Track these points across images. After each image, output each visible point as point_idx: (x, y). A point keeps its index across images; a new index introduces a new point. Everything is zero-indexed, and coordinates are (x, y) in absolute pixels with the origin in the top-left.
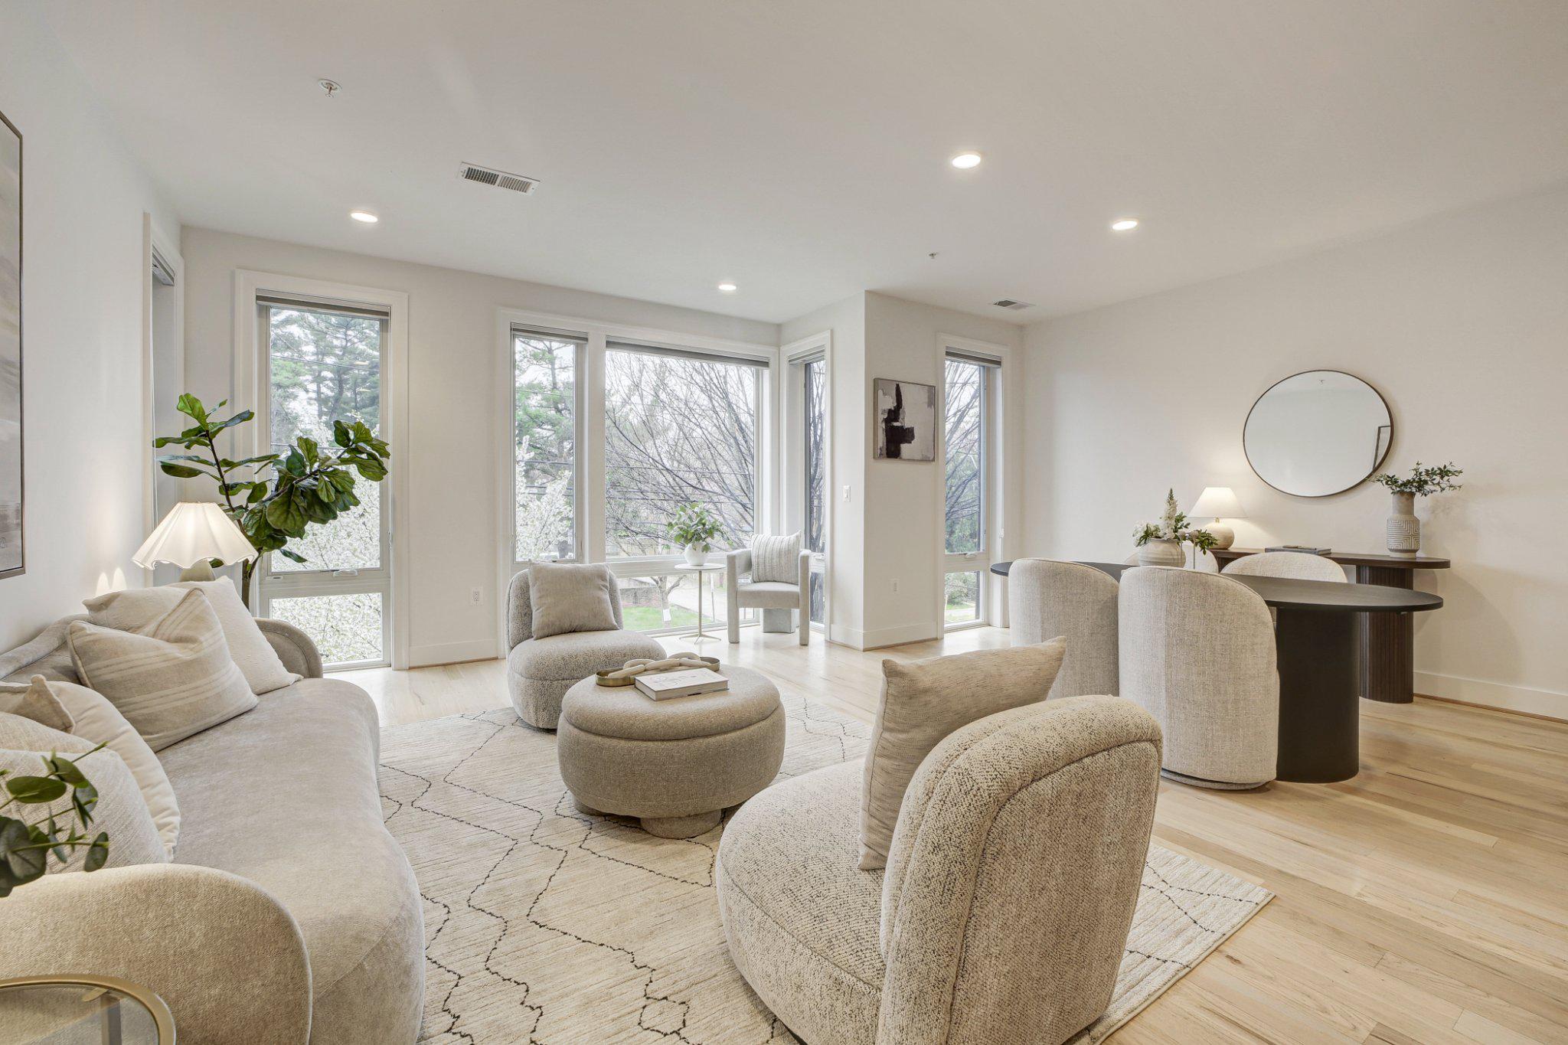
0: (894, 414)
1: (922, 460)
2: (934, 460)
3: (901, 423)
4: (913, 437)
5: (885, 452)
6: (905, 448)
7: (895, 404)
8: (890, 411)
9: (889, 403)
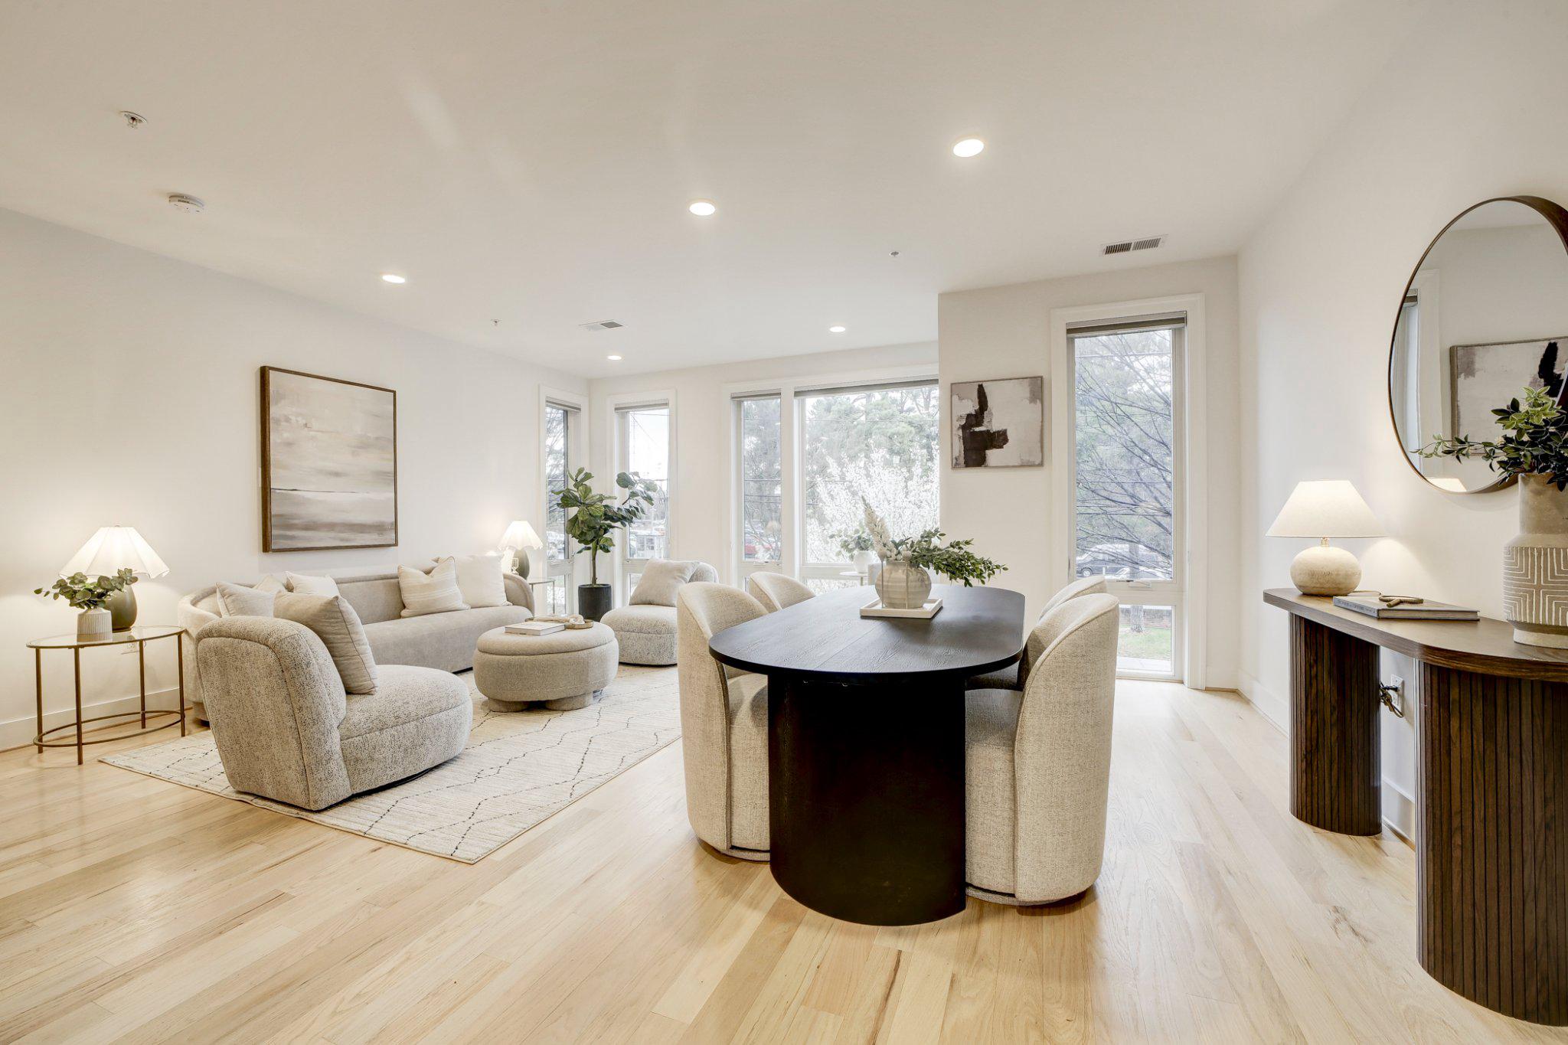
0: (977, 418)
1: (1022, 466)
2: (1041, 464)
3: (987, 427)
4: (1006, 440)
5: (962, 460)
6: (993, 455)
7: (977, 407)
8: (969, 416)
9: (971, 406)
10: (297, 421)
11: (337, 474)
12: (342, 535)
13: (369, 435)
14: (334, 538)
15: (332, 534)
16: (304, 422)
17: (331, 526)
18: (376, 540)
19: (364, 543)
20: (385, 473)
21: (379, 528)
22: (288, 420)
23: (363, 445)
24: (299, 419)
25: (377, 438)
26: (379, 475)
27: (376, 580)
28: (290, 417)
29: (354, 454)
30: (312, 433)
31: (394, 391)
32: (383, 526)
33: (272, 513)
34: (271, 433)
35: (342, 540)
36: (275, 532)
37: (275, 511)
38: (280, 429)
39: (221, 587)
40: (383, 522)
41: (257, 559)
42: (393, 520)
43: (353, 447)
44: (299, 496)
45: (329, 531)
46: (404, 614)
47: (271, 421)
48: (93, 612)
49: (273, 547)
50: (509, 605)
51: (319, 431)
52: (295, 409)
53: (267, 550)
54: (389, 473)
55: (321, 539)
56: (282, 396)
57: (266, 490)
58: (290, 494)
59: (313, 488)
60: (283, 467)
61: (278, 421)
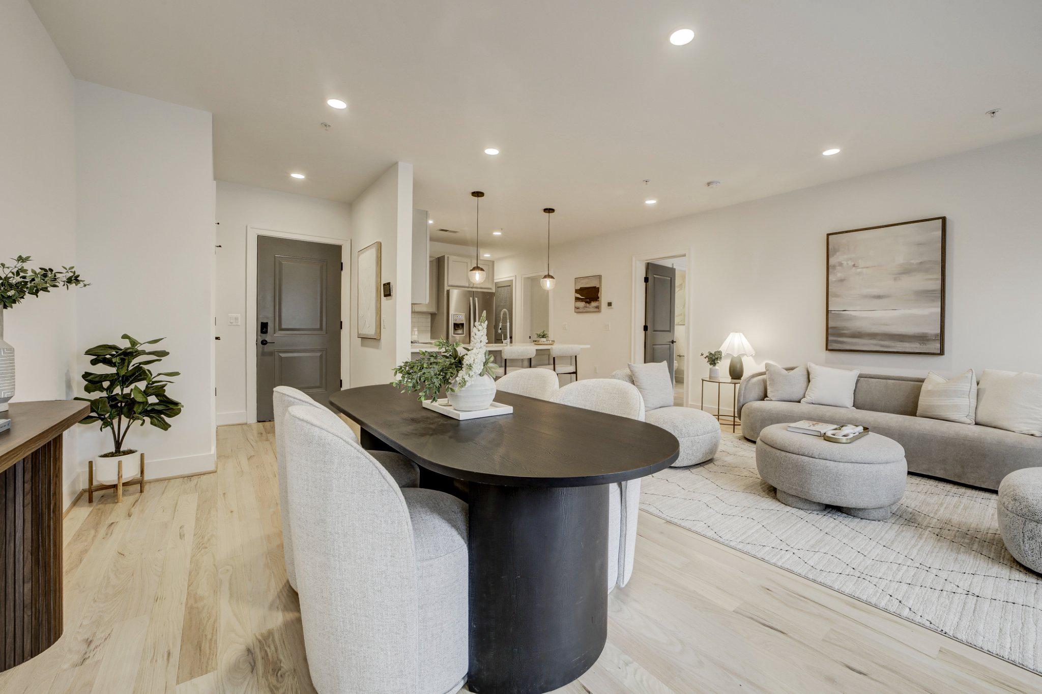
10: (848, 264)
11: (879, 297)
12: (882, 343)
13: (912, 261)
14: (876, 345)
16: (853, 264)
17: (873, 336)
19: (903, 350)
20: (929, 291)
21: (922, 338)
22: (841, 264)
23: (906, 271)
24: (849, 262)
25: (921, 263)
27: (910, 381)
28: (843, 262)
29: (895, 279)
30: (859, 270)
31: (944, 219)
32: (926, 337)
33: (829, 326)
34: (830, 276)
35: (882, 346)
36: (830, 338)
37: (831, 324)
38: (835, 272)
39: (767, 365)
40: (926, 333)
41: (825, 354)
42: (939, 331)
43: (896, 275)
44: (848, 315)
45: (871, 339)
46: (917, 414)
47: (830, 268)
48: (714, 368)
49: (830, 348)
50: (1032, 435)
51: (864, 268)
52: (845, 257)
53: (827, 349)
54: (934, 291)
55: (864, 345)
56: (836, 251)
57: (828, 311)
58: (841, 314)
59: (858, 308)
60: (837, 296)
61: (834, 267)
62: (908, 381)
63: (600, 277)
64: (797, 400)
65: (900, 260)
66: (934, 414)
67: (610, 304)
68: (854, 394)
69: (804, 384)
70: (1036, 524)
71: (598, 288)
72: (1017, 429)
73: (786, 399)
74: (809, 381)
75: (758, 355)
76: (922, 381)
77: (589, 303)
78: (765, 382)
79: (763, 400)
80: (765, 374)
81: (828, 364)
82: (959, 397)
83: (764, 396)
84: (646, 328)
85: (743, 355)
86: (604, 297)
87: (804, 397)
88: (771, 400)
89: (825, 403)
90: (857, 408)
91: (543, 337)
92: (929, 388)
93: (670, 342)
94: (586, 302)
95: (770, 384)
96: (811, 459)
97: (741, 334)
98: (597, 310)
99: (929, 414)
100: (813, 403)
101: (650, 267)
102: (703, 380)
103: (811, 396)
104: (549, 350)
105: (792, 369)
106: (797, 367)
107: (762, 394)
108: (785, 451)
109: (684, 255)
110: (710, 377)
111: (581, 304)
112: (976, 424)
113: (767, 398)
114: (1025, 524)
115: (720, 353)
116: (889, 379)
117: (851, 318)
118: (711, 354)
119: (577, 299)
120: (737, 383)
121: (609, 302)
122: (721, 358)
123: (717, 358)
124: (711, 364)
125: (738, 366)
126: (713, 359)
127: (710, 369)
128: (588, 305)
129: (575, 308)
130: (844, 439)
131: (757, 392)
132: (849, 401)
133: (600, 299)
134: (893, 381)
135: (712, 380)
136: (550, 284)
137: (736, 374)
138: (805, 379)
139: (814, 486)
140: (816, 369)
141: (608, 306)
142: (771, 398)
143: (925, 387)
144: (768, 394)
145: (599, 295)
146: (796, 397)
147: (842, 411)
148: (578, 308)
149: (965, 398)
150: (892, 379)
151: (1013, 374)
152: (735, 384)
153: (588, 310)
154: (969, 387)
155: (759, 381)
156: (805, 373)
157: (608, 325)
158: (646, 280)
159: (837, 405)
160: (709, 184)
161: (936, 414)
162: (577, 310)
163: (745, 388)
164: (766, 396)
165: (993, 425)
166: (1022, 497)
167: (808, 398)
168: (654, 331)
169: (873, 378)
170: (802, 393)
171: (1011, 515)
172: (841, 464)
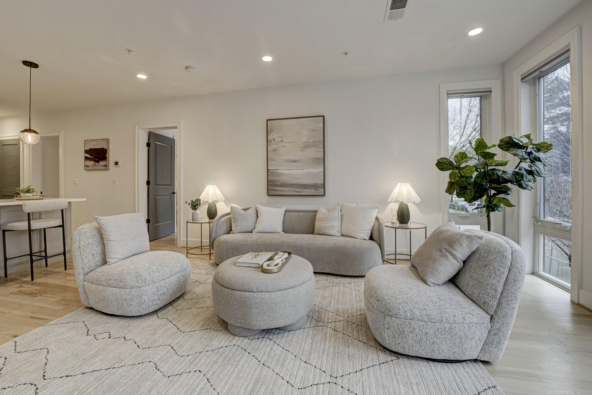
10: (278, 140)
11: (294, 161)
12: (297, 190)
13: (310, 140)
14: (293, 191)
15: (292, 189)
16: (281, 140)
17: (292, 185)
18: (313, 192)
21: (315, 186)
22: (274, 140)
23: (307, 146)
24: (279, 139)
25: (314, 142)
26: (315, 160)
27: (311, 212)
29: (302, 151)
30: (284, 144)
31: (324, 116)
32: (317, 185)
33: (269, 180)
34: (268, 147)
35: (297, 192)
36: (270, 188)
37: (270, 178)
38: (271, 144)
39: (232, 208)
40: (317, 184)
41: (266, 198)
42: (323, 182)
43: (302, 148)
44: (279, 172)
45: (291, 188)
46: (315, 232)
47: (268, 142)
48: (196, 212)
49: (269, 194)
50: (365, 239)
51: (287, 143)
52: (277, 135)
53: (268, 195)
54: (319, 158)
55: (287, 191)
56: (272, 131)
57: (268, 170)
58: (275, 172)
59: (284, 168)
60: (273, 160)
61: (271, 141)
62: (309, 212)
63: (107, 141)
64: (251, 231)
65: (304, 139)
66: (323, 232)
67: (116, 163)
68: (283, 223)
69: (255, 219)
70: (390, 317)
71: (106, 150)
72: (359, 237)
73: (244, 231)
74: (257, 217)
75: (227, 201)
76: (316, 212)
77: (98, 162)
78: (230, 219)
79: (229, 233)
80: (231, 214)
81: (268, 205)
82: (334, 221)
83: (230, 231)
84: (148, 183)
85: (217, 201)
86: (112, 157)
87: (255, 228)
88: (234, 233)
89: (267, 232)
90: (285, 232)
91: (28, 192)
92: (320, 217)
93: (171, 193)
94: (95, 161)
95: (233, 221)
96: (251, 293)
97: (215, 186)
98: (105, 168)
99: (321, 233)
100: (260, 232)
101: (151, 135)
102: (187, 222)
103: (259, 228)
104: (21, 205)
105: (248, 209)
106: (250, 208)
107: (228, 229)
108: (231, 289)
109: (176, 127)
110: (193, 219)
111: (91, 163)
112: (342, 236)
113: (232, 232)
114: (384, 318)
115: (199, 200)
116: (300, 212)
117: (281, 174)
118: (192, 201)
119: (86, 158)
120: (211, 223)
121: (116, 161)
122: (200, 204)
123: (197, 205)
124: (193, 209)
125: (213, 209)
126: (195, 205)
127: (193, 213)
128: (97, 164)
129: (85, 166)
130: (275, 269)
131: (224, 228)
132: (280, 229)
133: (108, 159)
134: (302, 213)
135: (194, 221)
136: (31, 138)
137: (212, 214)
138: (255, 216)
139: (254, 317)
140: (262, 209)
141: (115, 165)
142: (234, 231)
143: (319, 215)
144: (232, 229)
145: (107, 155)
146: (249, 229)
147: (276, 236)
148: (88, 166)
149: (336, 221)
150: (302, 212)
151: (355, 205)
152: (210, 223)
153: (97, 168)
154: (337, 214)
155: (226, 220)
156: (255, 212)
157: (115, 181)
158: (148, 145)
159: (274, 232)
160: (187, 68)
161: (324, 232)
162: (87, 168)
163: (216, 226)
164: (231, 230)
165: (349, 235)
166: (382, 298)
167: (257, 229)
168: (157, 185)
169: (292, 212)
170: (253, 226)
171: (376, 312)
172: (273, 293)
